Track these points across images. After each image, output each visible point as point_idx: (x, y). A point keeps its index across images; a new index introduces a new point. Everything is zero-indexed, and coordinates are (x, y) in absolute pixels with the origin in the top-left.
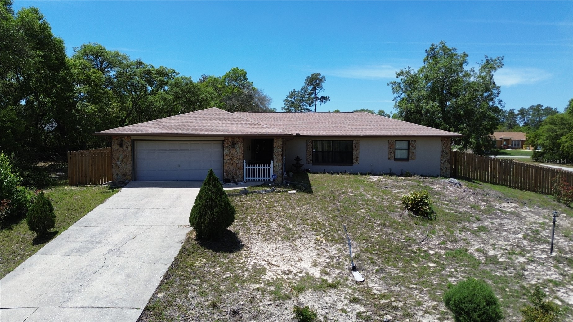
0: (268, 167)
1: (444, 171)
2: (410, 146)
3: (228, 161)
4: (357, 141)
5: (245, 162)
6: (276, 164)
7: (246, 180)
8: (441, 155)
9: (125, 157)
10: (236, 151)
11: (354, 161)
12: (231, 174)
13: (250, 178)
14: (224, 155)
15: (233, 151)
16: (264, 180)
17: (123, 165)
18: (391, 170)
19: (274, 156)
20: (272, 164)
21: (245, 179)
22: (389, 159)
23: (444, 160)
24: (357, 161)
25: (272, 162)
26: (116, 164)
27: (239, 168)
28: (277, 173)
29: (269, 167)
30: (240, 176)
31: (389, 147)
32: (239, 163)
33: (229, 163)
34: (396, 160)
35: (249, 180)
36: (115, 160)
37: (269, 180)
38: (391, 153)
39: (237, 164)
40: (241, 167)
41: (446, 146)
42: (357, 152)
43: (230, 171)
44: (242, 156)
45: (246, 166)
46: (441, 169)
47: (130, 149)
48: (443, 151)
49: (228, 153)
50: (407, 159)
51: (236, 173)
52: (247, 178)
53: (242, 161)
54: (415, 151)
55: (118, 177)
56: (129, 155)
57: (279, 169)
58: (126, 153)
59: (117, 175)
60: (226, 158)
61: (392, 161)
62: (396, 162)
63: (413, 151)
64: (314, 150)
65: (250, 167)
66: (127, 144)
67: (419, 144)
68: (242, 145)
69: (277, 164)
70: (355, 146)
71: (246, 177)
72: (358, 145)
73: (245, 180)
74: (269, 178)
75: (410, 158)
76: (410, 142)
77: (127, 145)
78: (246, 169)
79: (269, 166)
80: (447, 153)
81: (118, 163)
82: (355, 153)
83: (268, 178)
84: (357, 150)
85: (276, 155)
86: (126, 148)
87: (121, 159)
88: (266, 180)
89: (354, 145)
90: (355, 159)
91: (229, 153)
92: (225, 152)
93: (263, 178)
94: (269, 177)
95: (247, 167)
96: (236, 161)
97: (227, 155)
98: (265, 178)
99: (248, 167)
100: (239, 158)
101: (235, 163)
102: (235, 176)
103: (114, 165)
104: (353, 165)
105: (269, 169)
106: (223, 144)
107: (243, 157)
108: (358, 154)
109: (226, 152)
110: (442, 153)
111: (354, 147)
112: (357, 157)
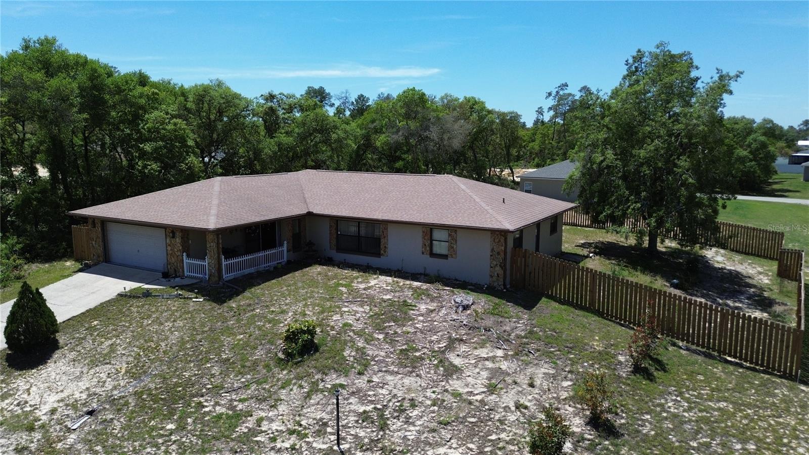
1: (494, 279)
2: (450, 239)
4: (385, 226)
5: (185, 254)
8: (491, 256)
9: (98, 237)
10: (176, 241)
12: (174, 267)
13: (191, 274)
14: (167, 245)
15: (173, 241)
17: (97, 246)
18: (425, 268)
19: (208, 252)
20: (207, 260)
21: (186, 274)
22: (423, 253)
23: (495, 263)
24: (385, 252)
25: (206, 257)
28: (212, 272)
30: (181, 270)
31: (423, 238)
32: (179, 255)
33: (171, 254)
34: (433, 255)
36: (91, 240)
37: (205, 278)
38: (425, 245)
40: (181, 260)
42: (386, 241)
43: (172, 263)
44: (181, 248)
45: (186, 259)
47: (100, 229)
49: (170, 243)
50: (447, 257)
51: (178, 266)
53: (182, 254)
54: (455, 247)
57: (212, 267)
58: (98, 234)
59: (94, 255)
60: (169, 248)
61: (428, 256)
62: (432, 258)
63: (452, 245)
64: (339, 233)
65: (190, 261)
66: (98, 224)
67: (460, 238)
68: (180, 234)
69: (210, 261)
70: (383, 232)
72: (386, 230)
75: (450, 256)
76: (451, 232)
78: (187, 263)
79: (205, 262)
80: (498, 253)
81: (93, 243)
82: (383, 241)
84: (384, 237)
86: (97, 228)
87: (95, 239)
89: (381, 230)
90: (383, 250)
92: (167, 242)
94: (205, 274)
96: (177, 253)
98: (203, 276)
100: (179, 250)
103: (91, 245)
104: (381, 256)
105: (205, 265)
106: (165, 231)
108: (386, 244)
110: (492, 252)
112: (385, 247)
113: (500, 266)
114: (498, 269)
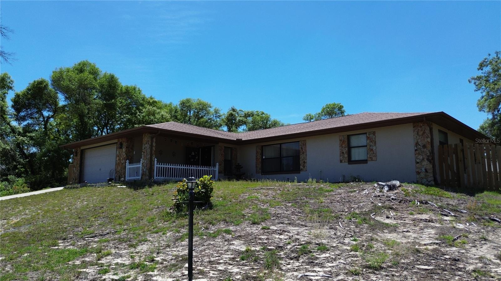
0: (140, 165)
1: (422, 175)
2: (368, 142)
3: (118, 162)
4: (303, 142)
5: (127, 161)
8: (416, 150)
9: (77, 164)
10: (123, 151)
12: (119, 174)
13: (130, 178)
17: (76, 171)
21: (127, 179)
22: (341, 161)
23: (421, 158)
24: (304, 167)
25: (141, 159)
27: (123, 168)
28: (143, 171)
30: (123, 176)
31: (340, 146)
32: (123, 163)
34: (352, 162)
38: (343, 153)
42: (304, 156)
43: (118, 171)
45: (128, 165)
46: (418, 173)
47: (79, 157)
48: (417, 144)
50: (365, 161)
58: (77, 161)
59: (73, 179)
60: (117, 159)
61: (346, 164)
62: (350, 166)
63: (371, 148)
64: (264, 157)
65: (130, 167)
66: (79, 153)
67: (380, 137)
68: (126, 145)
70: (302, 148)
72: (305, 146)
75: (368, 159)
76: (368, 135)
80: (424, 146)
81: (74, 169)
84: (303, 153)
87: (75, 166)
90: (302, 165)
93: (137, 178)
97: (118, 156)
100: (124, 158)
104: (301, 172)
107: (126, 156)
108: (305, 159)
109: (118, 153)
113: (428, 159)
114: (425, 163)
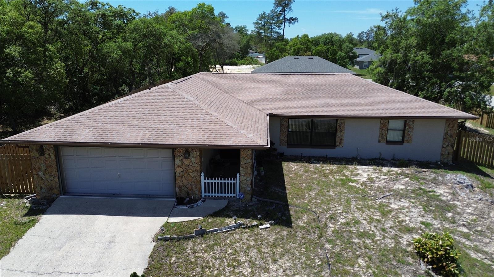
0: (233, 182)
1: (445, 156)
2: (407, 127)
3: (181, 174)
4: (342, 121)
5: (203, 174)
6: (243, 178)
7: (205, 196)
8: (444, 138)
9: (48, 166)
10: (191, 162)
11: (337, 144)
12: (186, 190)
13: (210, 194)
14: (176, 166)
15: (186, 162)
16: (228, 197)
17: (47, 177)
18: (381, 154)
19: (241, 169)
20: (238, 178)
21: (203, 194)
22: (379, 141)
23: (447, 144)
24: (340, 143)
25: (238, 175)
26: (38, 175)
27: (196, 182)
28: (245, 190)
29: (235, 182)
30: (197, 192)
31: (381, 128)
32: (195, 176)
33: (182, 176)
34: (388, 142)
35: (209, 196)
36: (36, 170)
37: (234, 197)
38: (383, 135)
39: (192, 178)
40: (197, 181)
41: (452, 127)
42: (342, 134)
43: (184, 186)
44: (198, 168)
45: (205, 179)
46: (442, 155)
47: (53, 156)
48: (446, 134)
49: (180, 164)
50: (401, 142)
51: (192, 188)
52: (205, 194)
53: (199, 174)
54: (412, 133)
55: (43, 190)
56: (54, 164)
57: (248, 185)
58: (49, 162)
59: (41, 188)
60: (178, 170)
61: (383, 144)
62: (388, 146)
63: (409, 133)
64: (290, 130)
65: (210, 181)
66: (49, 150)
67: (417, 125)
68: (198, 154)
69: (245, 178)
70: (340, 127)
71: (205, 192)
72: (343, 125)
73: (203, 196)
74: (235, 195)
75: (405, 142)
76: (407, 122)
77: (49, 152)
78: (205, 183)
79: (234, 180)
80: (451, 136)
81: (40, 173)
82: (338, 134)
83: (233, 195)
84: (341, 131)
85: (243, 167)
86: (48, 156)
87: (43, 169)
88: (231, 197)
89: (338, 125)
90: (339, 142)
91: (182, 164)
92: (176, 163)
93: (226, 195)
94: (234, 193)
95: (205, 181)
96: (191, 174)
97: (179, 166)
98: (230, 195)
99: (207, 181)
100: (196, 170)
101: (190, 176)
102: (190, 192)
103: (35, 176)
104: (336, 148)
105: (234, 184)
106: (173, 152)
107: (200, 168)
108: (342, 136)
109: (178, 162)
110: (445, 136)
111: (338, 127)
112: (341, 139)
113: (451, 146)
114: (449, 148)
